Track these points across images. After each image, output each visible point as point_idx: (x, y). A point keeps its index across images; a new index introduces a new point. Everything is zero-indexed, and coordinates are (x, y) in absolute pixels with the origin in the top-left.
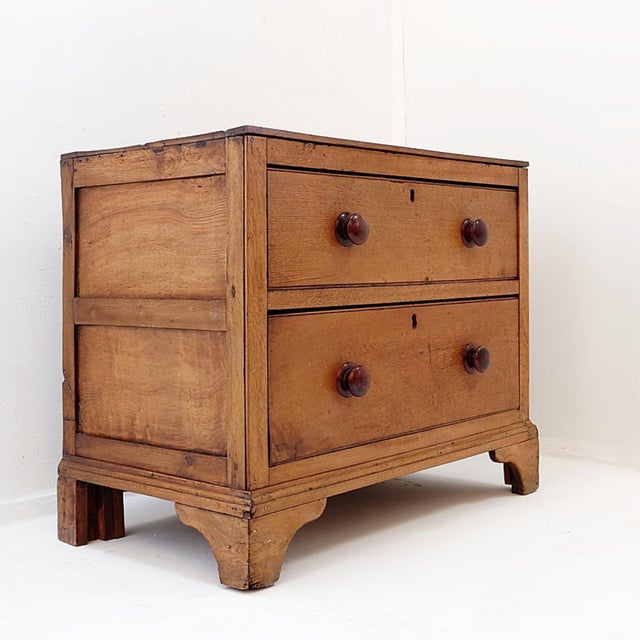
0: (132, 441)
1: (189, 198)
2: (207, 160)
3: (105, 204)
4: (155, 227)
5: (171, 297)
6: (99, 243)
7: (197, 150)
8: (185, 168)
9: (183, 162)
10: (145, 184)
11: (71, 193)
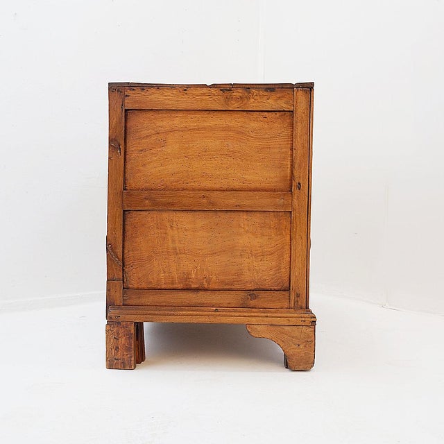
0: (188, 289)
1: (253, 125)
2: (276, 100)
3: (160, 124)
4: (218, 143)
5: (233, 190)
6: (153, 151)
7: (266, 94)
8: (253, 104)
9: (252, 100)
10: (207, 112)
11: (119, 112)
